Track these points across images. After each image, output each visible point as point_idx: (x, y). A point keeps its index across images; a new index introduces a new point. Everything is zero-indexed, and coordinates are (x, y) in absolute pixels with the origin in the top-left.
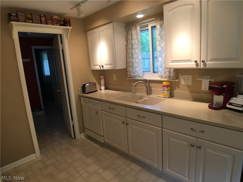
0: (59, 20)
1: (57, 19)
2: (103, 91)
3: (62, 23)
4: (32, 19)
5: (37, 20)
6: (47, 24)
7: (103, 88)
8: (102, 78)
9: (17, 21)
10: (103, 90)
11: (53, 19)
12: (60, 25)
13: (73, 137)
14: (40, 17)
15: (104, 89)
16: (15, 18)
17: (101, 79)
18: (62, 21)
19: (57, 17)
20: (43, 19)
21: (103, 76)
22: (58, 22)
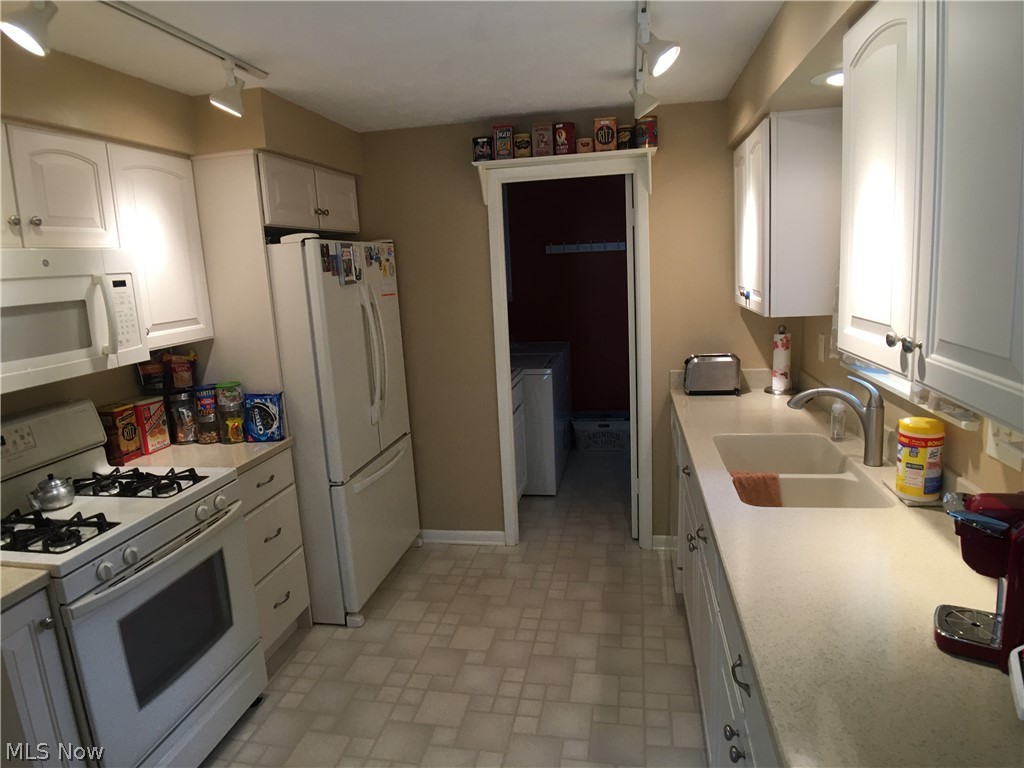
0: (617, 130)
1: (608, 128)
2: (777, 397)
3: (626, 137)
4: (529, 144)
5: (542, 145)
6: (573, 150)
7: (778, 384)
8: (780, 343)
9: (491, 157)
10: (777, 392)
11: (596, 130)
12: (619, 147)
13: (635, 535)
14: (555, 131)
15: (782, 389)
16: (486, 150)
17: (775, 345)
18: (625, 130)
19: (607, 122)
20: (562, 138)
21: (782, 336)
22: (613, 137)
